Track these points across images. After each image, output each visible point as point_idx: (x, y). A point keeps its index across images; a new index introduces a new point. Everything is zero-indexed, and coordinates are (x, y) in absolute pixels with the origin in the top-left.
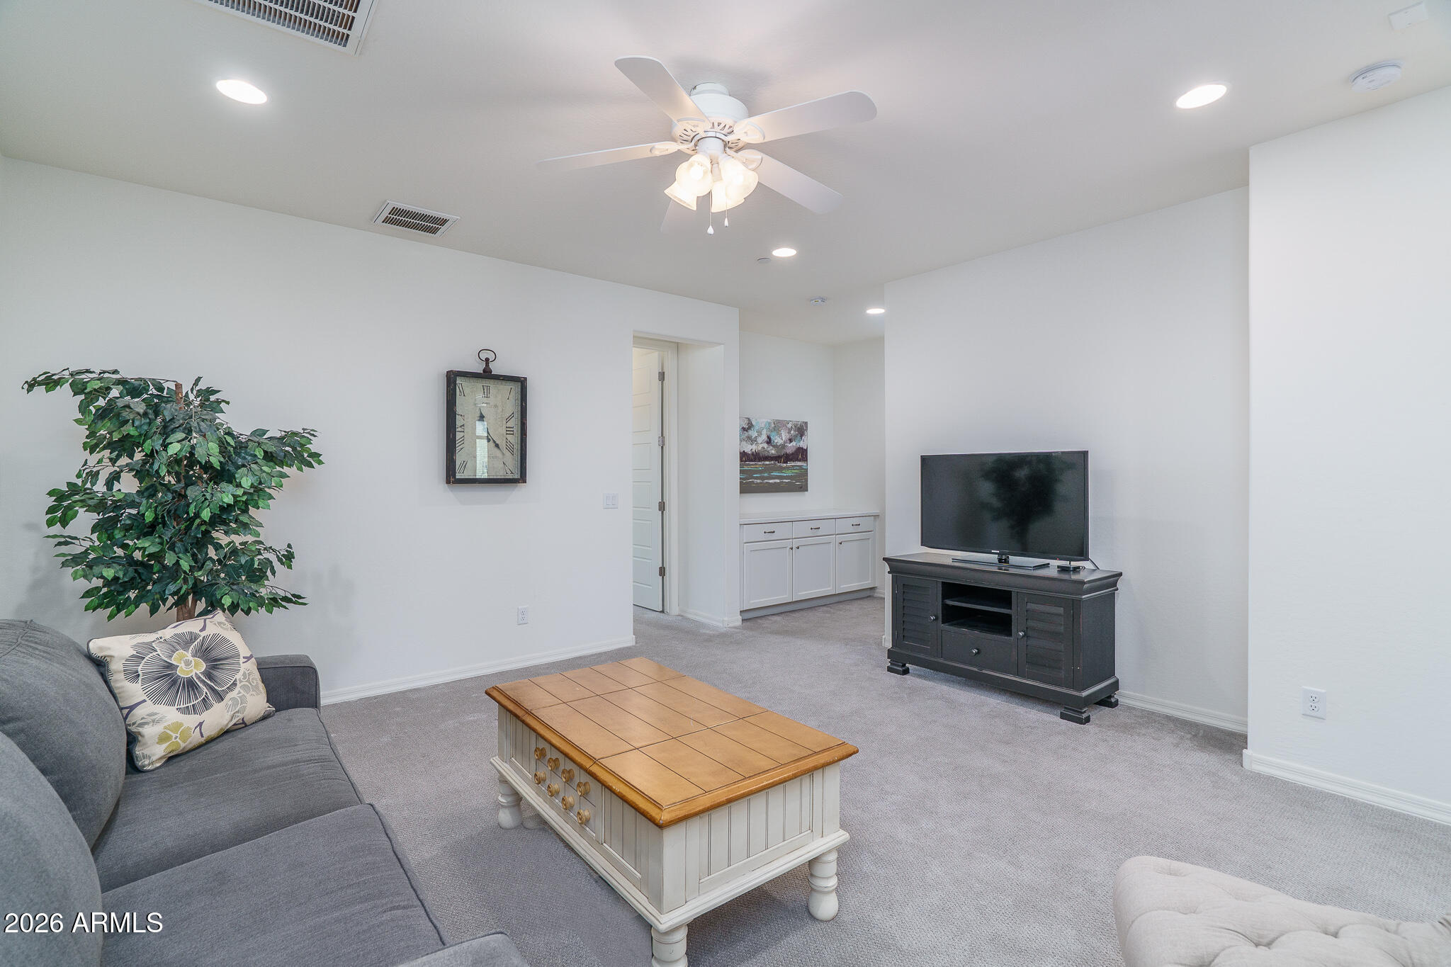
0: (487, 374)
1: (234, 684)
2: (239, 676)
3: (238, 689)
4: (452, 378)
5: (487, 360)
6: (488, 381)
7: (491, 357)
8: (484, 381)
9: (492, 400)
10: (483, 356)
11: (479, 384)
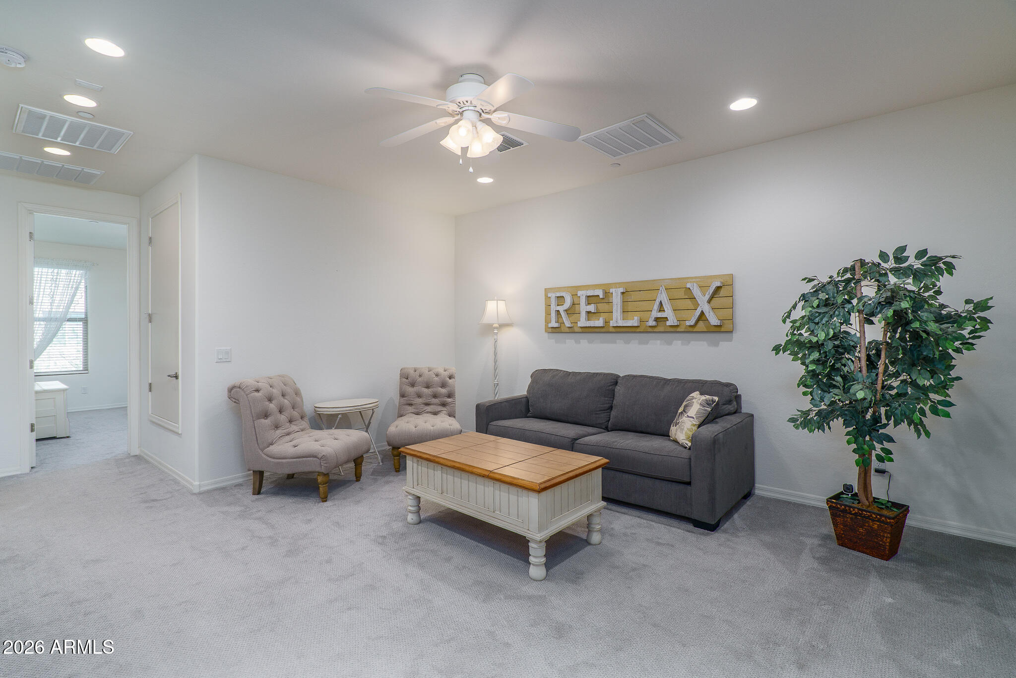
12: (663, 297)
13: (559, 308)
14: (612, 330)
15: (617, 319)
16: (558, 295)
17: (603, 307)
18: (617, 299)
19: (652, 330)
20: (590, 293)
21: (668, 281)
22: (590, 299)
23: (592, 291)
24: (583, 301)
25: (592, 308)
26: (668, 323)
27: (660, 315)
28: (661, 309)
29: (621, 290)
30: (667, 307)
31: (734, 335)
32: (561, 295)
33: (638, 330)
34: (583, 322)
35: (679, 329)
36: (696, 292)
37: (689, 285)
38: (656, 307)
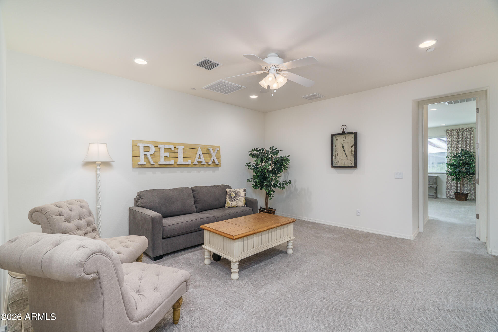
0: (344, 133)
1: (238, 199)
2: (239, 198)
3: (238, 200)
4: (333, 136)
5: (343, 129)
6: (345, 135)
7: (345, 127)
8: (344, 135)
9: (346, 141)
10: (342, 127)
11: (342, 137)
12: (200, 152)
13: (146, 153)
14: (176, 166)
15: (180, 161)
16: (146, 145)
17: (173, 154)
18: (180, 151)
19: (194, 166)
20: (167, 146)
21: (200, 145)
22: (167, 150)
23: (168, 146)
24: (162, 150)
25: (167, 154)
26: (202, 163)
27: (199, 160)
28: (200, 158)
29: (183, 147)
30: (202, 156)
31: (220, 168)
32: (148, 146)
33: (189, 166)
34: (162, 161)
35: (205, 166)
36: (212, 151)
37: (209, 149)
38: (197, 156)
